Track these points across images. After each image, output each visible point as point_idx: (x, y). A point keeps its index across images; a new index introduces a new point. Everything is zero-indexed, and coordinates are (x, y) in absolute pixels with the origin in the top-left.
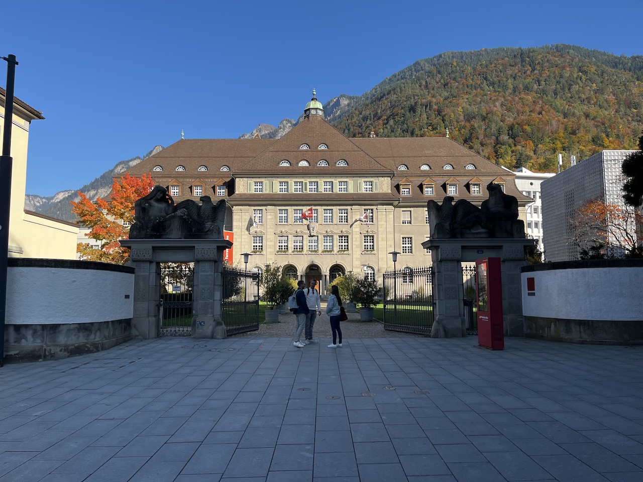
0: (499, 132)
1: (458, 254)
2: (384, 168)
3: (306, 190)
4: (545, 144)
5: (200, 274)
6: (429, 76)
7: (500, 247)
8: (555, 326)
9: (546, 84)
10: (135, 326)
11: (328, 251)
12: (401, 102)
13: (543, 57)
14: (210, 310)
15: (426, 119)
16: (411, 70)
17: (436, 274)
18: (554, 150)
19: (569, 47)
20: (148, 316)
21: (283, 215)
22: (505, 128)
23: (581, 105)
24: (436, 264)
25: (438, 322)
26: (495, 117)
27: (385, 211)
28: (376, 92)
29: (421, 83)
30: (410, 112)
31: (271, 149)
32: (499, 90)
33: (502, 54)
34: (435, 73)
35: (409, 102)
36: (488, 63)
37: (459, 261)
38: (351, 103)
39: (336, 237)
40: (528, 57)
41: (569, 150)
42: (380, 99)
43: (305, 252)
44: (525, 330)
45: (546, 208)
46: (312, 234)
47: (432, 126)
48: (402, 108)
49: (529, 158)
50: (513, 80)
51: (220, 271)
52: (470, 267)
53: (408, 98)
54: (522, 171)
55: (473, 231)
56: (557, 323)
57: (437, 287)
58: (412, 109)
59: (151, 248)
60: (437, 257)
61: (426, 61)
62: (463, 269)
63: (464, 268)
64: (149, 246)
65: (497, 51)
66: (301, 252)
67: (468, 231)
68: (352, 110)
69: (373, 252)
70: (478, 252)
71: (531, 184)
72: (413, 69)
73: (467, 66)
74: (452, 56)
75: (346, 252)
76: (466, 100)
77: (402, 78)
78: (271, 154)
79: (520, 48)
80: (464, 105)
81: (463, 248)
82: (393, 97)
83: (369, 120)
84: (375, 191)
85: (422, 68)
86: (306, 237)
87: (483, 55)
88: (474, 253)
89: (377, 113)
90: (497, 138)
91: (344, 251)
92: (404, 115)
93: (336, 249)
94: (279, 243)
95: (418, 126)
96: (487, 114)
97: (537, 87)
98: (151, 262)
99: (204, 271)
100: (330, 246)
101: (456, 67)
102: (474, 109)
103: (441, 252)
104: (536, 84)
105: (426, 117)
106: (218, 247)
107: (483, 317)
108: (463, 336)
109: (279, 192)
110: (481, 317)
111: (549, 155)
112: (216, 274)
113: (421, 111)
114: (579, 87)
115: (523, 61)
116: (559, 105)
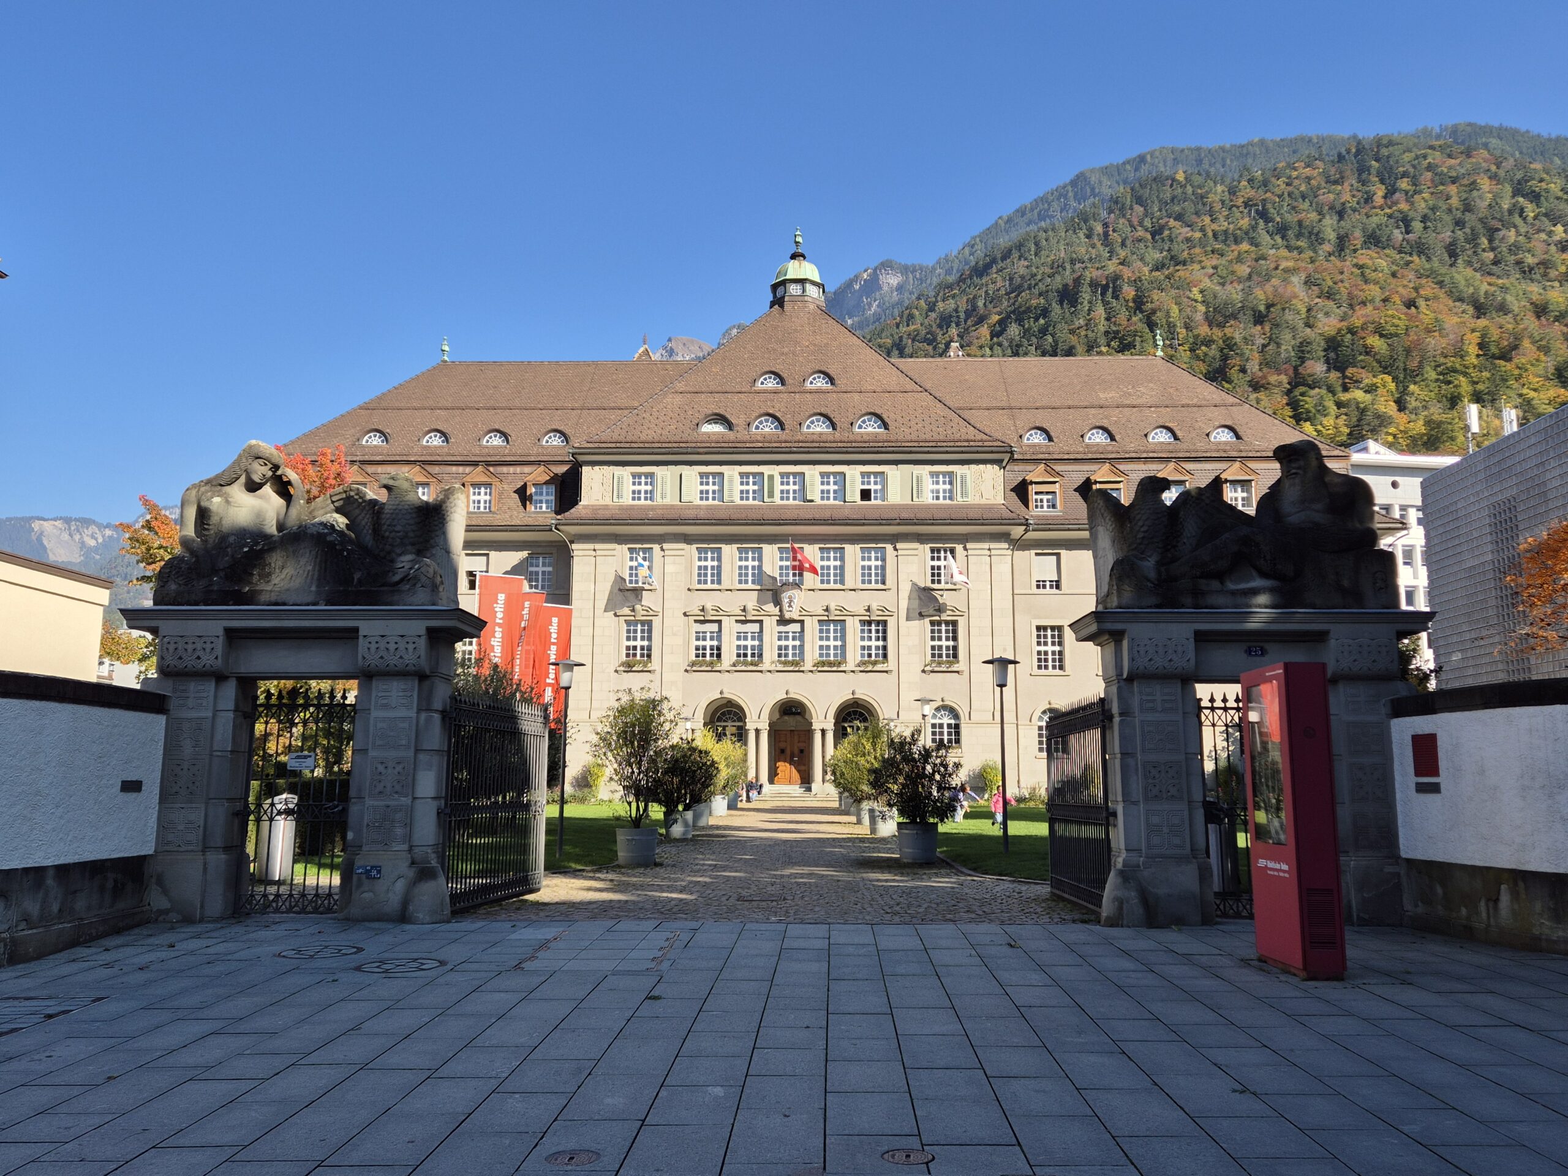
0: (1302, 351)
1: (1186, 657)
2: (985, 437)
3: (771, 494)
4: (1427, 386)
5: (374, 714)
6: (1111, 211)
7: (1320, 637)
8: (1515, 895)
9: (1425, 228)
10: (160, 882)
11: (830, 664)
12: (1039, 277)
13: (1417, 157)
14: (399, 831)
15: (1103, 321)
16: (1066, 197)
17: (1117, 720)
18: (1454, 401)
19: (1487, 131)
20: (205, 849)
21: (709, 563)
22: (1319, 346)
23: (1523, 281)
24: (1114, 689)
25: (1125, 875)
26: (1289, 316)
27: (988, 553)
28: (971, 254)
29: (1091, 230)
30: (1061, 303)
31: (680, 386)
32: (1299, 243)
33: (1307, 152)
34: (1128, 202)
35: (1058, 278)
36: (1268, 174)
37: (1188, 680)
38: (906, 281)
39: (853, 626)
40: (1377, 160)
41: (1493, 401)
42: (981, 271)
43: (766, 664)
44: (1408, 905)
45: (1438, 549)
46: (787, 616)
47: (1121, 340)
48: (1040, 294)
49: (1383, 421)
50: (1336, 218)
51: (438, 705)
52: (1225, 700)
53: (1057, 267)
54: (1365, 449)
55: (1231, 586)
56: (1521, 884)
57: (1118, 762)
58: (1069, 296)
59: (221, 632)
60: (1119, 666)
61: (1105, 171)
62: (1203, 704)
63: (1205, 703)
64: (216, 628)
65: (1293, 145)
66: (756, 665)
67: (1215, 584)
68: (909, 299)
69: (955, 668)
70: (1249, 652)
71: (1394, 485)
72: (1070, 194)
73: (1212, 184)
74: (1174, 159)
75: (879, 667)
76: (1211, 271)
77: (1041, 218)
78: (678, 399)
79: (1355, 137)
80: (1207, 283)
81: (1201, 638)
82: (1020, 267)
83: (953, 325)
84: (959, 500)
85: (1093, 189)
86: (770, 624)
87: (1255, 154)
88: (1232, 656)
89: (975, 308)
90: (1296, 369)
91: (875, 663)
92: (1045, 312)
93: (853, 656)
94: (698, 639)
95: (1083, 340)
96: (1269, 307)
97: (1400, 237)
98: (220, 678)
99: (385, 706)
100: (835, 647)
101: (1183, 186)
102: (1234, 293)
103: (1130, 649)
104: (1398, 227)
105: (1104, 315)
106: (430, 631)
107: (1271, 865)
108: (1207, 921)
109: (698, 502)
110: (1262, 863)
111: (1436, 412)
112: (423, 715)
113: (1090, 302)
114: (1518, 234)
115: (1362, 170)
116: (1463, 282)
